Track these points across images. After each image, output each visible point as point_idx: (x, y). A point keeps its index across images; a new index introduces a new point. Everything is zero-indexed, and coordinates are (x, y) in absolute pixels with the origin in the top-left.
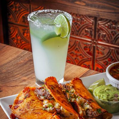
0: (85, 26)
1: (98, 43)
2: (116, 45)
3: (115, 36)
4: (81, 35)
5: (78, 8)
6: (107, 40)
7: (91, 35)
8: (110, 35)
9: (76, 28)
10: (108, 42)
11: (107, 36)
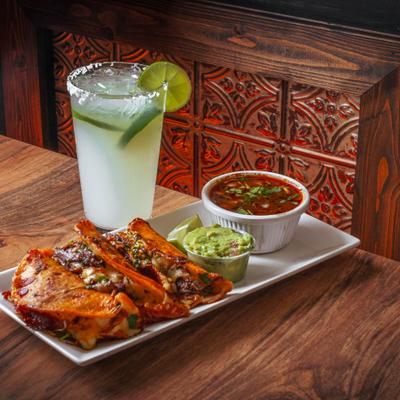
0: (258, 103)
1: (291, 149)
2: (338, 156)
3: (336, 131)
4: (248, 127)
5: (237, 55)
6: (316, 142)
7: (274, 128)
8: (322, 128)
9: (233, 109)
10: (317, 148)
11: (314, 132)
